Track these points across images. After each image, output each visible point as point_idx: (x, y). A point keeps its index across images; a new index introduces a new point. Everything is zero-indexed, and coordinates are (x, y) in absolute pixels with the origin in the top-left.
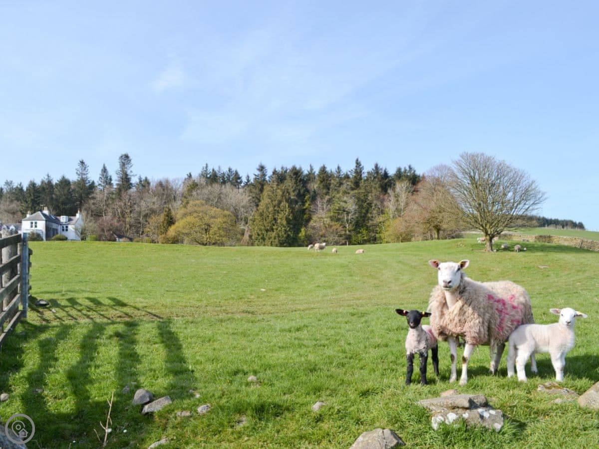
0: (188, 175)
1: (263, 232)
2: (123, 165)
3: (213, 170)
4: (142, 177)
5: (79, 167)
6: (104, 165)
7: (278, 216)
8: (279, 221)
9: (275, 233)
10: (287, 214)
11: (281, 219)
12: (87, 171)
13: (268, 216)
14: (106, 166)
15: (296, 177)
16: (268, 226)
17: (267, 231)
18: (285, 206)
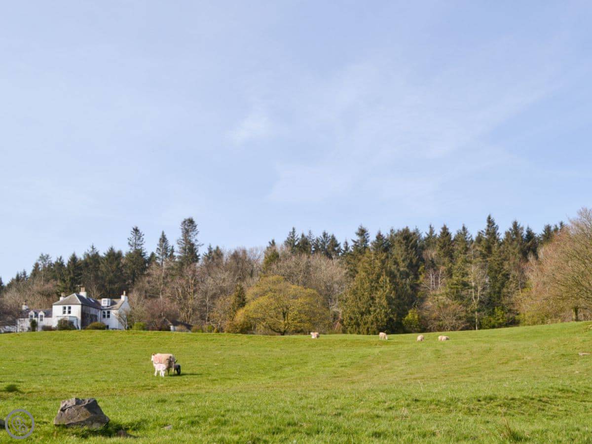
0: (270, 243)
1: (357, 316)
2: (186, 232)
3: (303, 236)
4: (212, 247)
5: (132, 236)
6: (163, 233)
7: (376, 294)
8: (377, 300)
9: (372, 316)
10: (387, 291)
11: (380, 298)
12: (142, 241)
13: (363, 295)
14: (165, 234)
16: (363, 307)
17: (362, 314)
18: (386, 280)
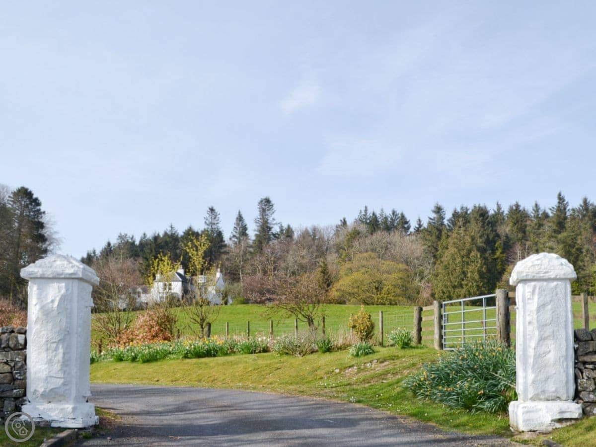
0: (341, 221)
1: (449, 289)
2: (263, 211)
3: (374, 214)
5: (208, 215)
6: (239, 212)
7: (468, 268)
8: (469, 275)
9: (465, 289)
10: (479, 265)
11: (472, 272)
12: (218, 220)
13: (455, 269)
15: (482, 220)
16: (455, 282)
17: (454, 287)
18: (477, 255)
